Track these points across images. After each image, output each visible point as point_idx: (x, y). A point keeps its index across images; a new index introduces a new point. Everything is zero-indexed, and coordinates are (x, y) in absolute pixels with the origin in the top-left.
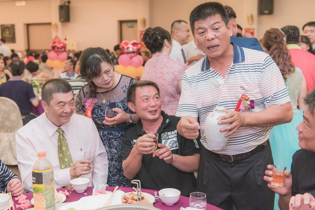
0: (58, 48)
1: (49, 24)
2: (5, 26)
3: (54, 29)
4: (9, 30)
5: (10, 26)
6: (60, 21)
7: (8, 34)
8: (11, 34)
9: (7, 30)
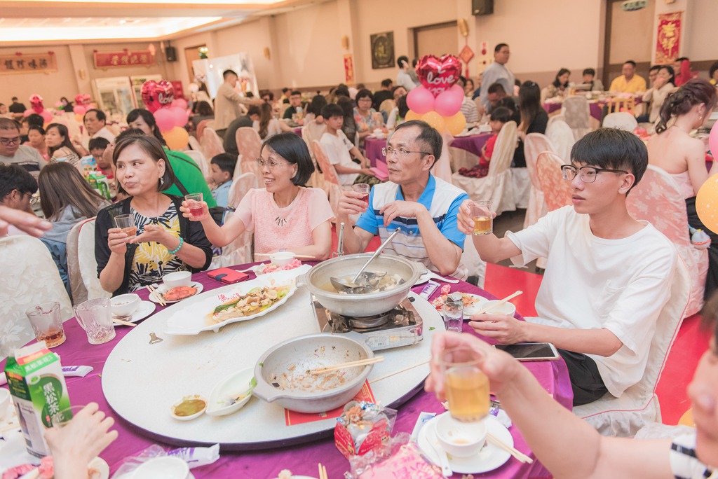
0: (437, 75)
1: (454, 23)
2: (379, 36)
3: (462, 33)
4: (384, 44)
5: (385, 35)
6: (473, 13)
7: (383, 52)
8: (387, 52)
9: (381, 44)
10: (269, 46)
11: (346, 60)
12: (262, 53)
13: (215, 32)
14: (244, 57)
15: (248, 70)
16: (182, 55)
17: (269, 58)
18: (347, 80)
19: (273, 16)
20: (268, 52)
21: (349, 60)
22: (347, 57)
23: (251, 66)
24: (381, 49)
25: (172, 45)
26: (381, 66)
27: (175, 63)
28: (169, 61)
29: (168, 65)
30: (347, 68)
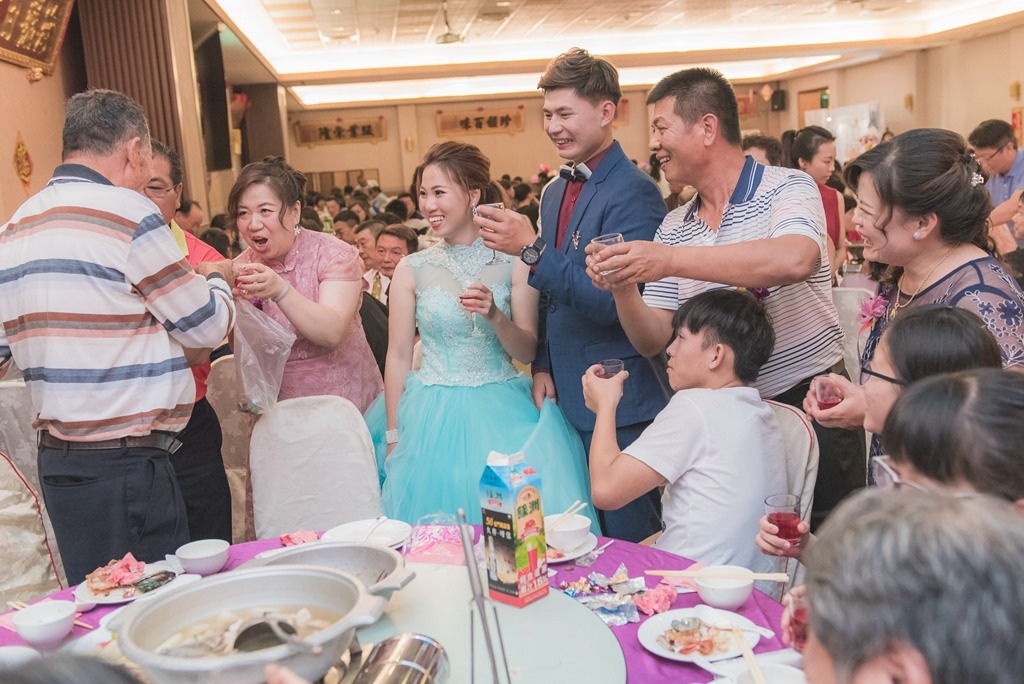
10: (914, 93)
12: (901, 102)
13: (843, 70)
14: (874, 109)
15: (877, 128)
16: (793, 101)
17: (912, 109)
19: (924, 51)
20: (910, 101)
21: (1018, 116)
22: (1016, 112)
23: (882, 122)
25: (782, 87)
27: (782, 113)
28: (773, 110)
29: (772, 115)
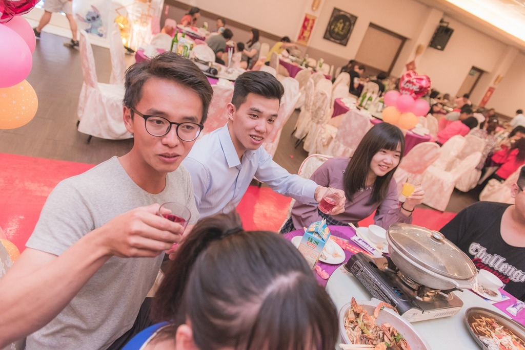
2: (342, 13)
4: (344, 23)
5: (349, 16)
7: (340, 29)
8: (344, 31)
9: (341, 21)
11: (306, 20)
18: (299, 38)
24: (340, 26)
26: (332, 39)
30: (304, 27)
